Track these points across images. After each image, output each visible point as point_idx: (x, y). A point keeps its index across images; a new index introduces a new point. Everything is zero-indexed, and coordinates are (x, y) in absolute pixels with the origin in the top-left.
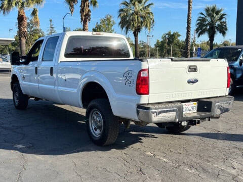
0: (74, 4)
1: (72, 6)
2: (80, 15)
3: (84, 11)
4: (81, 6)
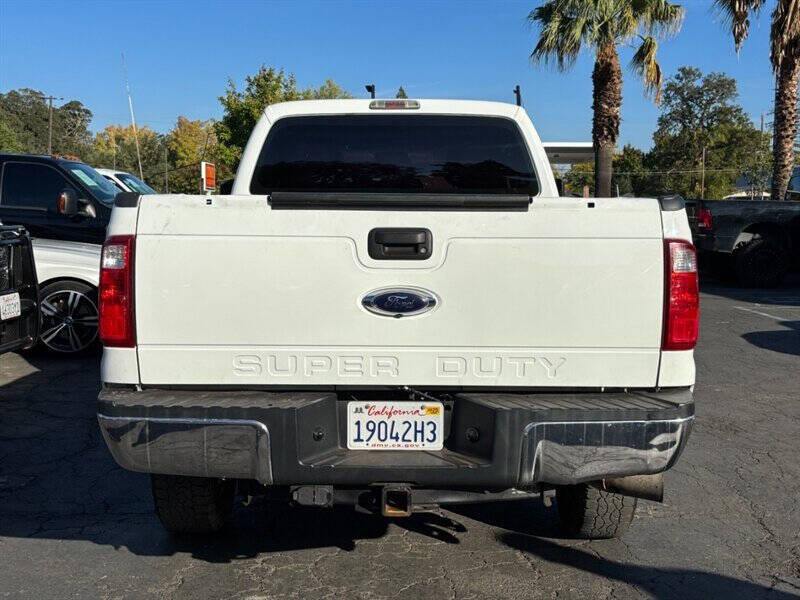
0: (749, 10)
1: (739, 18)
2: (768, 44)
3: (782, 32)
4: (775, 14)
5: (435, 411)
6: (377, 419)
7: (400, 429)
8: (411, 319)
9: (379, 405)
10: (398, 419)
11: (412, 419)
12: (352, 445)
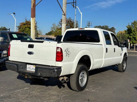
5: (34, 67)
6: (29, 67)
7: (31, 68)
8: (31, 55)
9: (30, 65)
10: (31, 67)
11: (32, 67)
12: (27, 70)
